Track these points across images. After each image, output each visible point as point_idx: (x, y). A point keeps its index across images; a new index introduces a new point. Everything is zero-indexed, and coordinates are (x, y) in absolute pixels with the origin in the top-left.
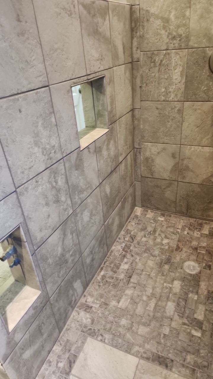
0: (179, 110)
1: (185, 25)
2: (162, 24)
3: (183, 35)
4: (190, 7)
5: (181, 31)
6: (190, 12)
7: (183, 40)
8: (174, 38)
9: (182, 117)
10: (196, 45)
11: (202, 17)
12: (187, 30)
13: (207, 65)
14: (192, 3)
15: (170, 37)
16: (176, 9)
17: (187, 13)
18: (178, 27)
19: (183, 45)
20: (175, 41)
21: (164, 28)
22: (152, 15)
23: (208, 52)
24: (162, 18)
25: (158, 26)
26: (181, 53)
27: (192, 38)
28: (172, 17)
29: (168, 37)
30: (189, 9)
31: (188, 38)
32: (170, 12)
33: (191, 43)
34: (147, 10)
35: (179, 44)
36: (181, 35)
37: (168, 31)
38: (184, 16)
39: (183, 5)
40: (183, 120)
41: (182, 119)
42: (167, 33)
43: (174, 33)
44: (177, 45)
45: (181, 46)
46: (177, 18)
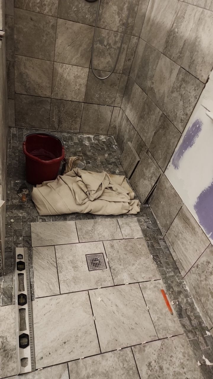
0: (53, 26)
9: (55, 33)
40: (57, 37)
41: (56, 35)
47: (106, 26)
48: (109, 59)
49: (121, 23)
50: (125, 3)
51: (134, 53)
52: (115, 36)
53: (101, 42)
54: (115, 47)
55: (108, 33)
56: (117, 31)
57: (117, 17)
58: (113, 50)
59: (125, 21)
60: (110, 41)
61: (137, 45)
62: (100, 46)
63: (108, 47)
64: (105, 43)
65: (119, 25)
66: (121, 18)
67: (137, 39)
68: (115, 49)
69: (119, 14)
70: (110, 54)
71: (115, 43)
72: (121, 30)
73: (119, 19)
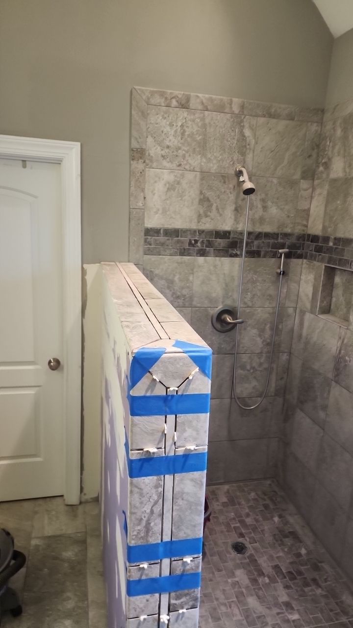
1: (188, 287)
2: (166, 284)
3: (187, 296)
4: (193, 274)
5: (185, 292)
6: (193, 277)
7: (187, 300)
8: (178, 297)
10: (199, 305)
11: (203, 282)
12: (191, 292)
13: (210, 322)
14: (195, 270)
15: (174, 296)
16: (180, 274)
17: (191, 278)
18: (183, 288)
19: (187, 304)
20: (179, 300)
21: (169, 288)
22: (156, 276)
23: (210, 311)
24: (167, 280)
25: (162, 285)
26: (184, 311)
27: (195, 299)
28: (176, 279)
29: (172, 296)
30: (192, 275)
31: (191, 298)
32: (174, 276)
33: (194, 303)
34: (151, 271)
35: (183, 303)
36: (185, 296)
37: (173, 291)
38: (188, 280)
39: (186, 271)
42: (171, 293)
43: (179, 293)
44: (181, 304)
45: (185, 304)
46: (180, 280)
47: (246, 350)
48: (254, 383)
49: (264, 343)
50: (266, 324)
51: (288, 369)
52: (259, 358)
53: (243, 367)
54: (261, 369)
55: (250, 357)
56: (261, 353)
57: (258, 339)
58: (259, 372)
59: (268, 341)
60: (254, 365)
61: (289, 361)
62: (242, 372)
63: (252, 371)
64: (248, 367)
65: (262, 346)
66: (263, 339)
67: (287, 355)
68: (261, 371)
69: (260, 336)
70: (255, 378)
71: (261, 364)
72: (265, 350)
73: (262, 340)
